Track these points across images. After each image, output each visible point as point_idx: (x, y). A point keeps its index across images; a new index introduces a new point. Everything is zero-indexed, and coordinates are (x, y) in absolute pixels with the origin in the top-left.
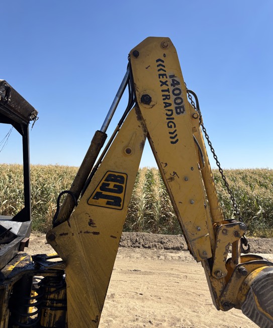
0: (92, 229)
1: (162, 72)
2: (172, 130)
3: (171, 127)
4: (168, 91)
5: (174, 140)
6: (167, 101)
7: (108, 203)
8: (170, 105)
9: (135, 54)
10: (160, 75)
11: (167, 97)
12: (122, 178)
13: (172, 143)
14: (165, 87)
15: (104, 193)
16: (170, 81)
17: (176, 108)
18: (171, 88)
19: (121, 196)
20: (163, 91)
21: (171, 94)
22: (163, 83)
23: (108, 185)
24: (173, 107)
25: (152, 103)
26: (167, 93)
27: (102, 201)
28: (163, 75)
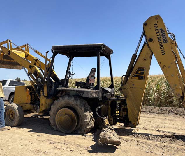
0: (134, 87)
1: (157, 29)
2: (162, 50)
3: (162, 48)
4: (160, 35)
5: (163, 53)
6: (159, 39)
7: (139, 78)
8: (161, 40)
9: (145, 24)
10: (156, 30)
11: (159, 38)
12: (143, 69)
13: (163, 54)
14: (158, 34)
15: (137, 75)
16: (160, 31)
17: (164, 41)
18: (161, 34)
19: (143, 75)
20: (157, 36)
21: (161, 36)
22: (157, 33)
23: (138, 72)
24: (162, 41)
25: (153, 41)
26: (159, 36)
27: (137, 78)
28: (157, 30)
